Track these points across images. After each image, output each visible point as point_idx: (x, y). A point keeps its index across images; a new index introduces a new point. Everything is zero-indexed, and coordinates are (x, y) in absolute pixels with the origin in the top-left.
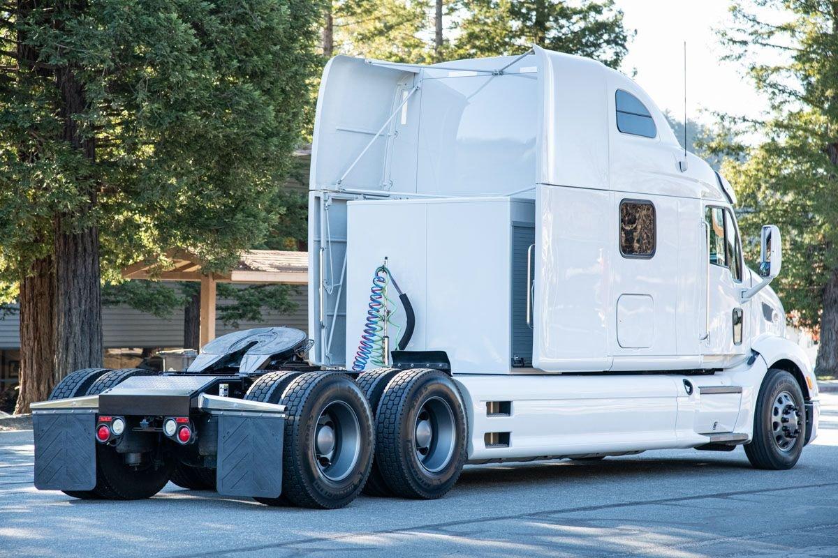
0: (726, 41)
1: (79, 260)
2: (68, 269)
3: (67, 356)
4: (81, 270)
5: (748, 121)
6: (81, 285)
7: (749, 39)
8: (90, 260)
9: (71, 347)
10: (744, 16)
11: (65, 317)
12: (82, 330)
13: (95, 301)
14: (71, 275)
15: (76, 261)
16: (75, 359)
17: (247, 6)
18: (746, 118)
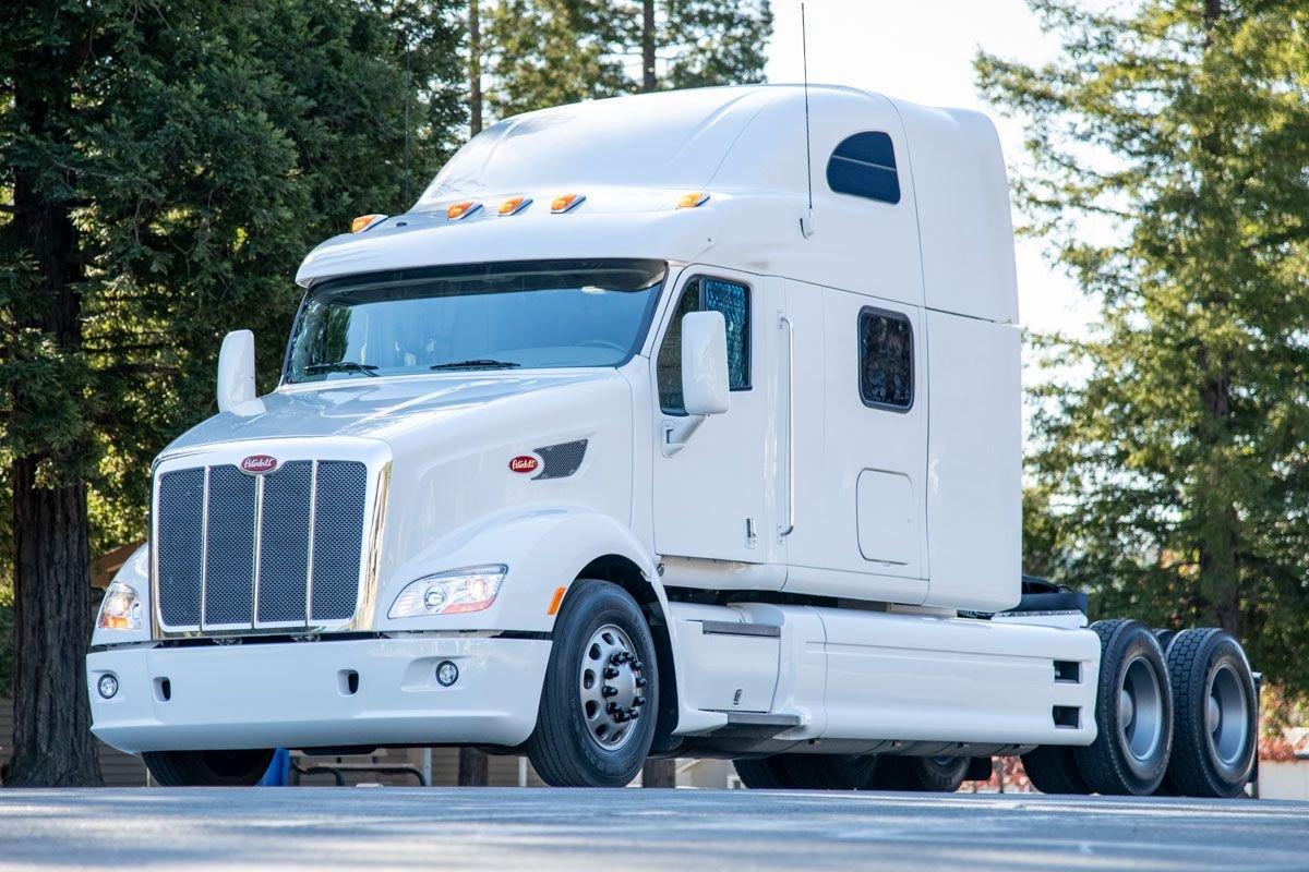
0: (1024, 202)
1: (57, 536)
2: (38, 550)
3: (36, 700)
4: (60, 553)
5: (1063, 342)
6: (62, 579)
7: (1064, 197)
8: (74, 536)
9: (46, 684)
10: (1053, 158)
11: (34, 634)
12: (64, 656)
13: (83, 606)
14: (43, 561)
15: (52, 538)
16: (51, 705)
17: (367, 103)
18: (1062, 337)
